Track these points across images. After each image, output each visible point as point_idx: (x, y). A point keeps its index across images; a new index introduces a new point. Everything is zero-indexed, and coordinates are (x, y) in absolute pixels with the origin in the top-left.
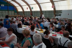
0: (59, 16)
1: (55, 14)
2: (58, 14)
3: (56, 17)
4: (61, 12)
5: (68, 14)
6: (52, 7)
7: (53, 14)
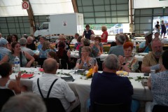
0: (44, 28)
1: (32, 25)
2: (42, 25)
3: (37, 33)
4: (48, 20)
5: (65, 25)
6: (23, 7)
7: (29, 25)
